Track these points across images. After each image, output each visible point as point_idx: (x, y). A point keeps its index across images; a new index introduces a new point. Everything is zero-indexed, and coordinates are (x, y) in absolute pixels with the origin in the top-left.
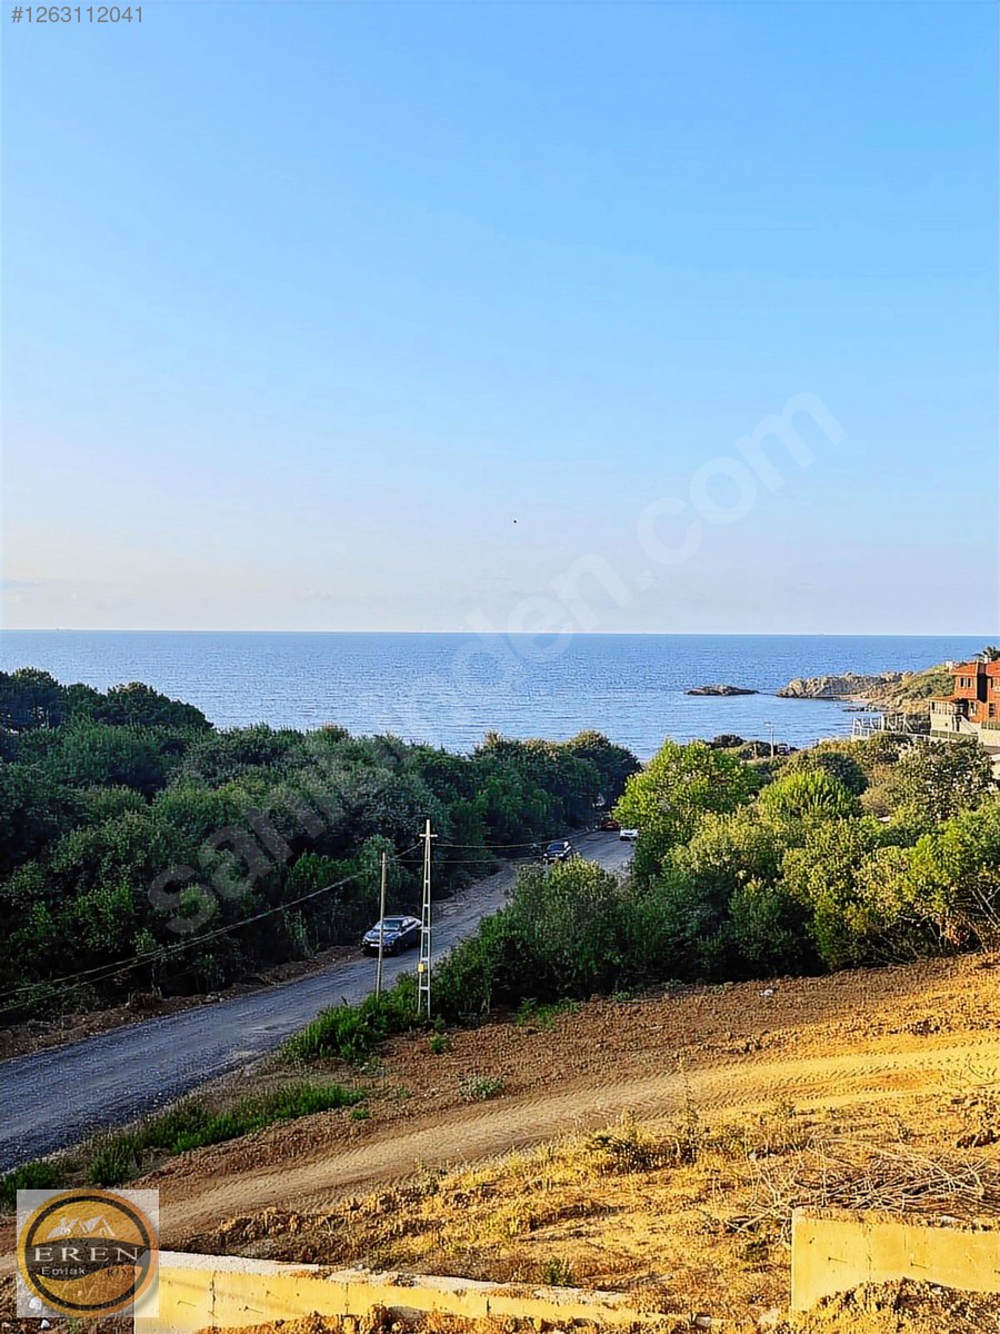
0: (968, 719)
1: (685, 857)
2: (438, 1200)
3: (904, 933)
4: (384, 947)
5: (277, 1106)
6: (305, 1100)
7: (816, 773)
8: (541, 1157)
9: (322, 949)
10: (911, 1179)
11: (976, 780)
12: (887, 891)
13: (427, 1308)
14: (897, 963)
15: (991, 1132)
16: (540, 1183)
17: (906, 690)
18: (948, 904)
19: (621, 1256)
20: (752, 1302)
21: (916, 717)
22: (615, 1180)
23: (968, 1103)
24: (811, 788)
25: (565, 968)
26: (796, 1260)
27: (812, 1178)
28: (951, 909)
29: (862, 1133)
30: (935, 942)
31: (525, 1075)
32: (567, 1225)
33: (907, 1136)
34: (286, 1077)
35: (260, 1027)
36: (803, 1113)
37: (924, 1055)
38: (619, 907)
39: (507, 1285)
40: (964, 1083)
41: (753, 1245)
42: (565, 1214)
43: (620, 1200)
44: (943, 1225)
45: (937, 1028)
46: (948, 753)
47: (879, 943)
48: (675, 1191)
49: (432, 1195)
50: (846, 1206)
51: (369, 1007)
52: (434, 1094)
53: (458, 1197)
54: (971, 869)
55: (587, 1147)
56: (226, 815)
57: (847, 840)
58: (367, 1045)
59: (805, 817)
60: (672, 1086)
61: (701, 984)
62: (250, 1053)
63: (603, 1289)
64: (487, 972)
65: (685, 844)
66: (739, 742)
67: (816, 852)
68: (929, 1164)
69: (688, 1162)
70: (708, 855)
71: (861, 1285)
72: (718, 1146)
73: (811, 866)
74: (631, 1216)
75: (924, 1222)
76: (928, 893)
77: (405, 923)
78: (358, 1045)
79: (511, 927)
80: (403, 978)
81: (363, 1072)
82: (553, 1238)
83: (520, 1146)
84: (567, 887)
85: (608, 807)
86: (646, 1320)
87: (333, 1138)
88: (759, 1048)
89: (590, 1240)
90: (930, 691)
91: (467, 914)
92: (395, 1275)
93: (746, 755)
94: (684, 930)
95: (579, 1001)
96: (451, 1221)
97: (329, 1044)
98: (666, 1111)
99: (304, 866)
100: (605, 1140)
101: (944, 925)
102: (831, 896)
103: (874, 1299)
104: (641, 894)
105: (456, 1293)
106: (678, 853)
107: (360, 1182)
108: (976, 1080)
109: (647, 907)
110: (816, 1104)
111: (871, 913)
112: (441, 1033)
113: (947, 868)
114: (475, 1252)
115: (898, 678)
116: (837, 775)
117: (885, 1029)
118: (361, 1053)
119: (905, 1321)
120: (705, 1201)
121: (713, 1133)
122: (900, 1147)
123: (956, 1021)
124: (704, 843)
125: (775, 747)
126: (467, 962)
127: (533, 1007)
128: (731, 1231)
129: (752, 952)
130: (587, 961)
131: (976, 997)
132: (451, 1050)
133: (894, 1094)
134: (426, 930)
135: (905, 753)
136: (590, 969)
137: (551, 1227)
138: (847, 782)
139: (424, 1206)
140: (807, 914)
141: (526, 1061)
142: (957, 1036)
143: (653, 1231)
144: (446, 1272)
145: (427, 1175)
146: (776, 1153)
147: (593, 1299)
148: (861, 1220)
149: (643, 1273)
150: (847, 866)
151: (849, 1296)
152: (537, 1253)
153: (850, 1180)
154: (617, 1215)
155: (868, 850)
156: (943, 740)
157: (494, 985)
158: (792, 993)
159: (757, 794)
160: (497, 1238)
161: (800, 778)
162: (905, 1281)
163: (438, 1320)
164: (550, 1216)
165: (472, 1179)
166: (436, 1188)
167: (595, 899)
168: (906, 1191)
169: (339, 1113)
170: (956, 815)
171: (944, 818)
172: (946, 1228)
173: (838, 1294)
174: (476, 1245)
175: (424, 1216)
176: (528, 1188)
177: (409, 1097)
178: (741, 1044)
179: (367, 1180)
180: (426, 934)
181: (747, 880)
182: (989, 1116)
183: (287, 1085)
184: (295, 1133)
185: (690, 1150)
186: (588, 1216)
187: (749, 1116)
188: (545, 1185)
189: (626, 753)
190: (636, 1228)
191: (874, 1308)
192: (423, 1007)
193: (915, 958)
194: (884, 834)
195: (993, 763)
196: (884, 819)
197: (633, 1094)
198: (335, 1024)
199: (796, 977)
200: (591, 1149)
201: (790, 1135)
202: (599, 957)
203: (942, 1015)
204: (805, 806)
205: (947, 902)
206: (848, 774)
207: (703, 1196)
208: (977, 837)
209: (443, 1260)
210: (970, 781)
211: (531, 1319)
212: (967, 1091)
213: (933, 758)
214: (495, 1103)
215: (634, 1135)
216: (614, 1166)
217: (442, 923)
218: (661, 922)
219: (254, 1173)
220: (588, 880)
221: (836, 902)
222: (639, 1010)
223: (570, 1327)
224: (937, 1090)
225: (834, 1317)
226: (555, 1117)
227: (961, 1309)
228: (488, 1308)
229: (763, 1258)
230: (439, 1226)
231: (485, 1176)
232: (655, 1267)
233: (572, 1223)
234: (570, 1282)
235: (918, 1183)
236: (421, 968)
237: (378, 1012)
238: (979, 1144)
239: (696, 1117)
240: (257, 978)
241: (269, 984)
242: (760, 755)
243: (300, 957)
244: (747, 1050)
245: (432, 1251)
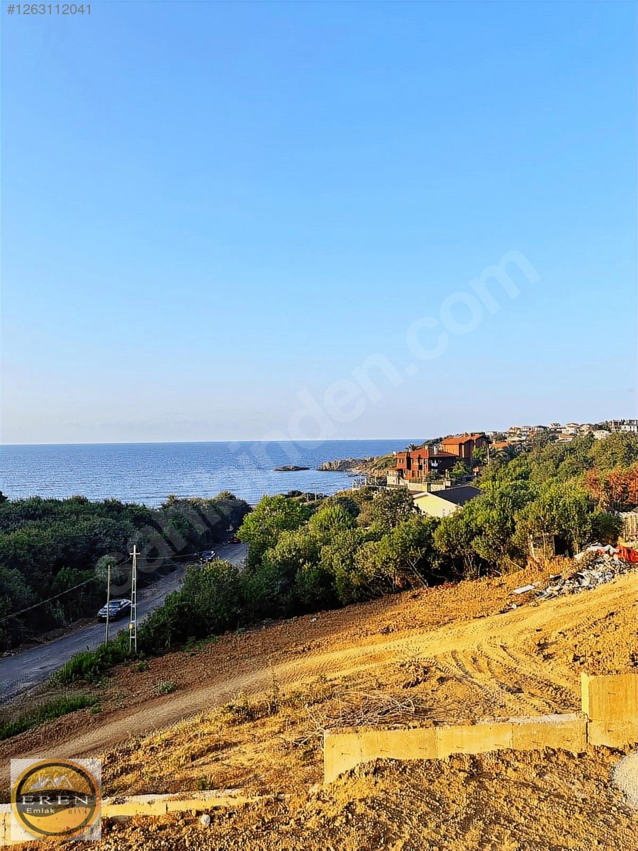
0: (403, 478)
1: (273, 555)
2: (140, 752)
3: (377, 584)
4: (109, 617)
5: (47, 712)
6: (64, 706)
7: (336, 507)
8: (198, 721)
9: (73, 621)
10: (382, 707)
11: (407, 507)
12: (369, 564)
13: (132, 814)
14: (374, 599)
15: (418, 679)
16: (197, 735)
17: (376, 465)
18: (397, 568)
19: (240, 769)
20: (306, 782)
21: (381, 478)
22: (236, 728)
23: (407, 665)
24: (334, 516)
25: (211, 619)
26: (326, 758)
27: (335, 714)
28: (398, 570)
29: (359, 687)
30: (391, 587)
31: (189, 678)
32: (211, 755)
33: (380, 686)
34: (52, 694)
35: (36, 669)
36: (331, 680)
37: (387, 644)
38: (240, 583)
39: (177, 794)
40: (405, 655)
41: (307, 752)
42: (210, 750)
43: (240, 738)
44: (395, 728)
45: (393, 630)
46: (394, 494)
47: (366, 589)
48: (268, 729)
49: (137, 750)
50: (351, 726)
51: (102, 651)
52: (138, 694)
53: (152, 749)
54: (406, 550)
55: (222, 712)
56: (15, 550)
57: (350, 540)
58: (100, 672)
59: (332, 529)
60: (266, 674)
61: (282, 619)
62: (31, 683)
63: (229, 788)
64: (169, 624)
65: (273, 547)
66: (300, 494)
67: (336, 546)
68: (390, 700)
69: (274, 713)
70: (284, 552)
71: (358, 765)
72: (290, 703)
73: (333, 554)
74: (244, 746)
75: (386, 728)
76: (387, 563)
77: (122, 603)
78: (95, 672)
79: (182, 600)
80: (122, 633)
81: (98, 687)
82: (203, 764)
83: (186, 716)
84: (213, 575)
85: (235, 531)
86: (252, 801)
87: (80, 725)
88: (309, 649)
89: (224, 762)
90: (386, 466)
91: (158, 595)
92: (114, 798)
93: (303, 500)
94: (273, 592)
95: (218, 635)
96: (148, 763)
97: (79, 673)
98: (263, 687)
99: (63, 575)
100: (231, 707)
101: (395, 579)
102: (343, 568)
103: (364, 771)
104: (251, 575)
105: (149, 803)
106: (269, 553)
107: (96, 748)
108: (411, 654)
109: (254, 582)
110: (337, 675)
111: (361, 575)
112: (143, 661)
113: (395, 550)
114: (161, 778)
115: (372, 460)
116: (346, 508)
117: (369, 633)
118: (97, 677)
119: (379, 780)
120: (283, 733)
121: (287, 696)
122: (376, 692)
123: (401, 626)
124: (283, 547)
125: (317, 496)
126: (158, 621)
127: (194, 641)
128: (296, 746)
129: (306, 600)
130: (223, 614)
131: (410, 612)
132: (148, 668)
133: (374, 665)
134: (134, 606)
135: (375, 495)
136: (224, 618)
137: (203, 758)
138: (350, 511)
139: (133, 757)
140: (332, 578)
141: (190, 670)
142: (401, 634)
143: (256, 752)
144: (143, 792)
145: (134, 739)
146: (318, 702)
147: (224, 794)
148: (357, 732)
149: (251, 776)
150: (350, 553)
151: (352, 771)
152: (195, 774)
153: (353, 712)
154: (238, 746)
155: (360, 544)
156: (392, 489)
157: (173, 632)
158: (326, 619)
159: (308, 520)
160: (173, 769)
161: (328, 510)
162: (378, 759)
163: (139, 820)
164: (202, 752)
165: (159, 738)
166: (140, 746)
167: (227, 580)
168: (379, 714)
169: (83, 711)
170: (399, 524)
171: (394, 526)
172: (396, 730)
173: (347, 771)
174: (161, 775)
175: (132, 762)
176: (190, 739)
177: (125, 697)
178: (301, 648)
179: (100, 747)
180: (134, 608)
181: (304, 563)
182: (417, 671)
183: (53, 699)
184: (57, 726)
185: (275, 707)
186: (222, 749)
187: (304, 685)
188: (199, 736)
189: (244, 503)
190: (248, 752)
191: (364, 776)
192: (132, 646)
193: (382, 596)
194: (367, 535)
195: (414, 499)
196: (367, 528)
197: (246, 681)
198: (81, 662)
199: (327, 611)
200: (224, 713)
201: (325, 692)
202: (229, 611)
203: (395, 623)
204: (331, 524)
205: (395, 567)
206: (350, 507)
207: (282, 730)
208: (408, 535)
209: (143, 786)
210: (404, 508)
211: (191, 811)
212: (407, 660)
213: (387, 498)
214: (173, 695)
215: (247, 703)
216: (235, 720)
217: (144, 601)
218: (262, 589)
219: (33, 751)
220: (224, 570)
221: (346, 571)
222: (250, 636)
223: (212, 811)
224: (394, 660)
225: (345, 784)
226: (205, 699)
227: (404, 770)
228: (167, 808)
229: (312, 758)
230: (140, 766)
231: (166, 735)
232: (257, 771)
233: (214, 754)
234: (213, 787)
235: (385, 709)
236: (131, 627)
237: (107, 653)
238: (413, 686)
239: (278, 689)
240: (36, 641)
241: (41, 643)
242: (310, 500)
243: (60, 626)
244: (303, 651)
245: (136, 781)
